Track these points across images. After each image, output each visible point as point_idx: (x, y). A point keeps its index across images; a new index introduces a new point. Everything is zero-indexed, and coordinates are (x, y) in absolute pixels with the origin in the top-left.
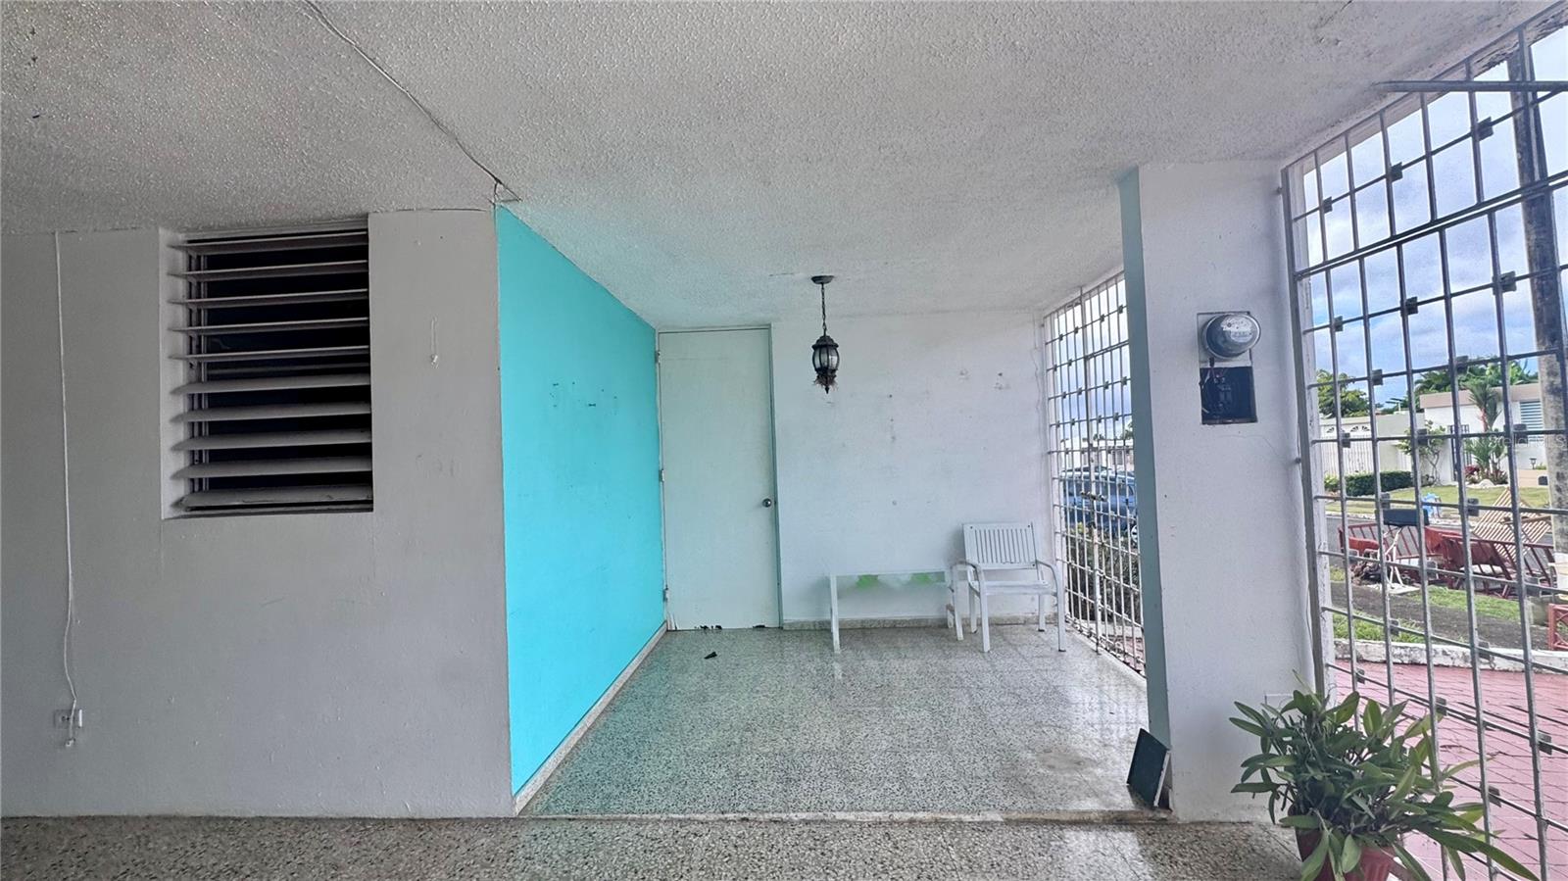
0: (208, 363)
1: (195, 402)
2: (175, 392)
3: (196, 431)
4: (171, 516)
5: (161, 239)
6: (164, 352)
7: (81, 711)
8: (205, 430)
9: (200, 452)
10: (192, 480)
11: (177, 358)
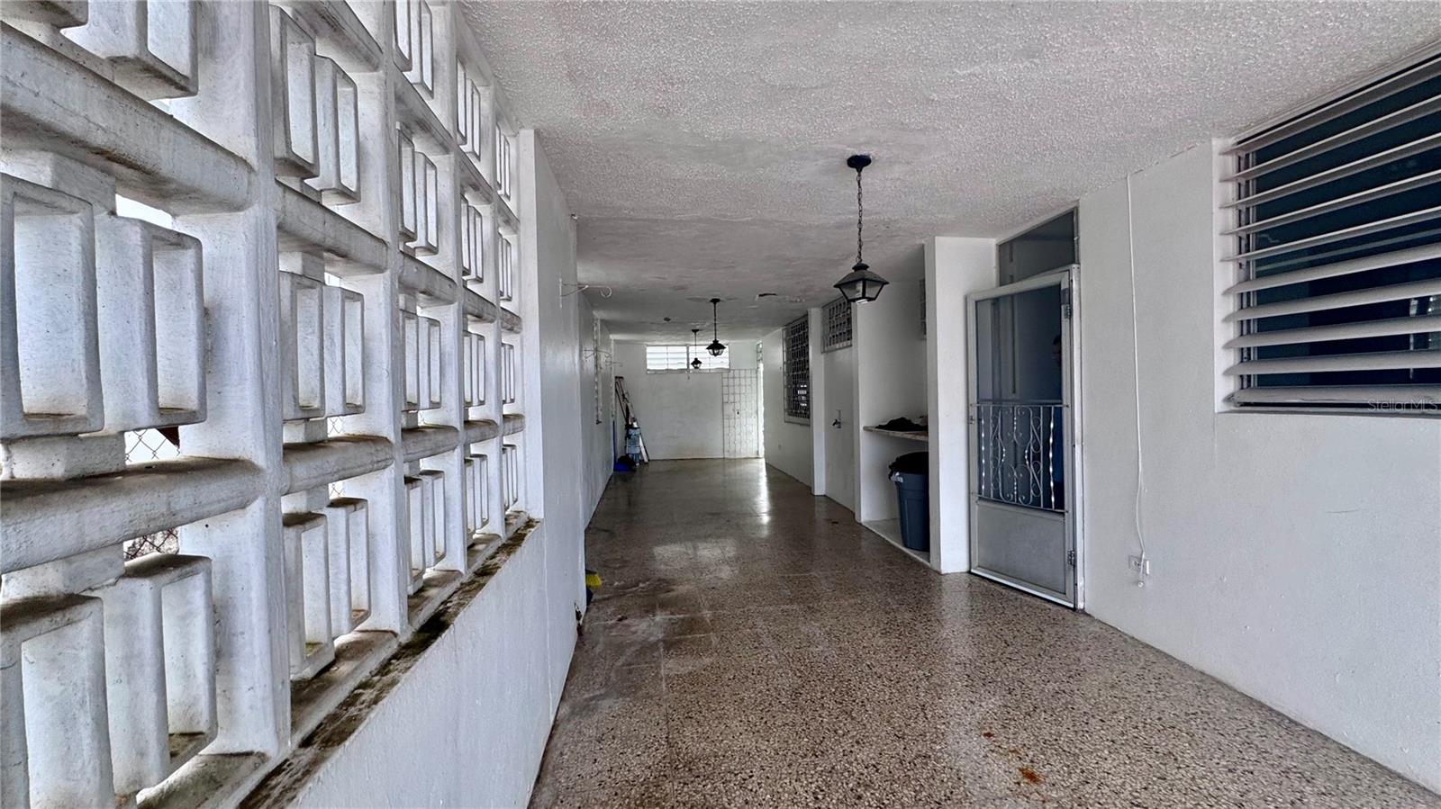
0: (1257, 261)
1: (1245, 300)
2: (1227, 292)
3: (1245, 328)
4: (1223, 410)
5: (1214, 149)
6: (1217, 254)
7: (1148, 562)
8: (1254, 328)
9: (1249, 349)
10: (1241, 377)
11: (1228, 261)
